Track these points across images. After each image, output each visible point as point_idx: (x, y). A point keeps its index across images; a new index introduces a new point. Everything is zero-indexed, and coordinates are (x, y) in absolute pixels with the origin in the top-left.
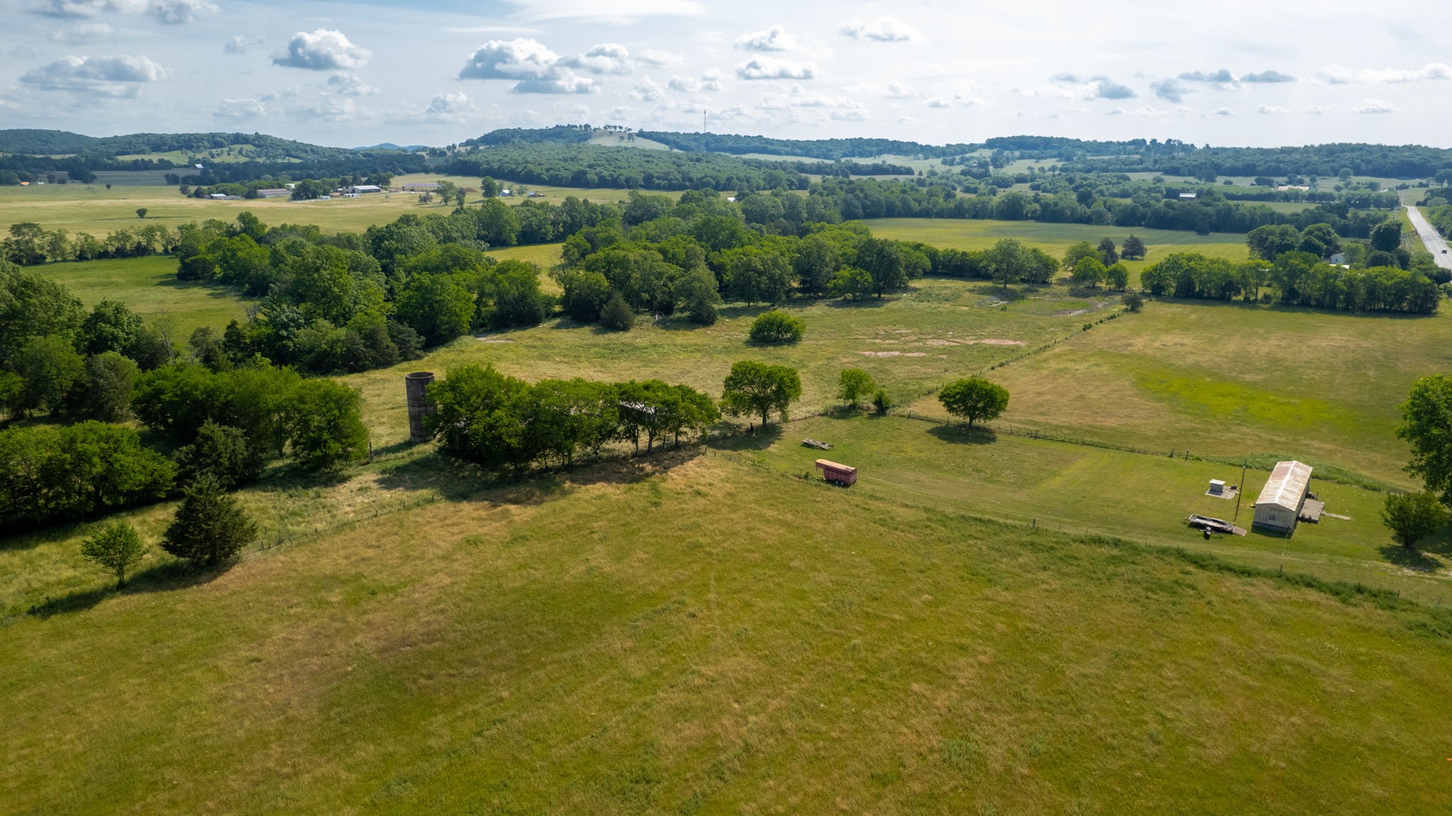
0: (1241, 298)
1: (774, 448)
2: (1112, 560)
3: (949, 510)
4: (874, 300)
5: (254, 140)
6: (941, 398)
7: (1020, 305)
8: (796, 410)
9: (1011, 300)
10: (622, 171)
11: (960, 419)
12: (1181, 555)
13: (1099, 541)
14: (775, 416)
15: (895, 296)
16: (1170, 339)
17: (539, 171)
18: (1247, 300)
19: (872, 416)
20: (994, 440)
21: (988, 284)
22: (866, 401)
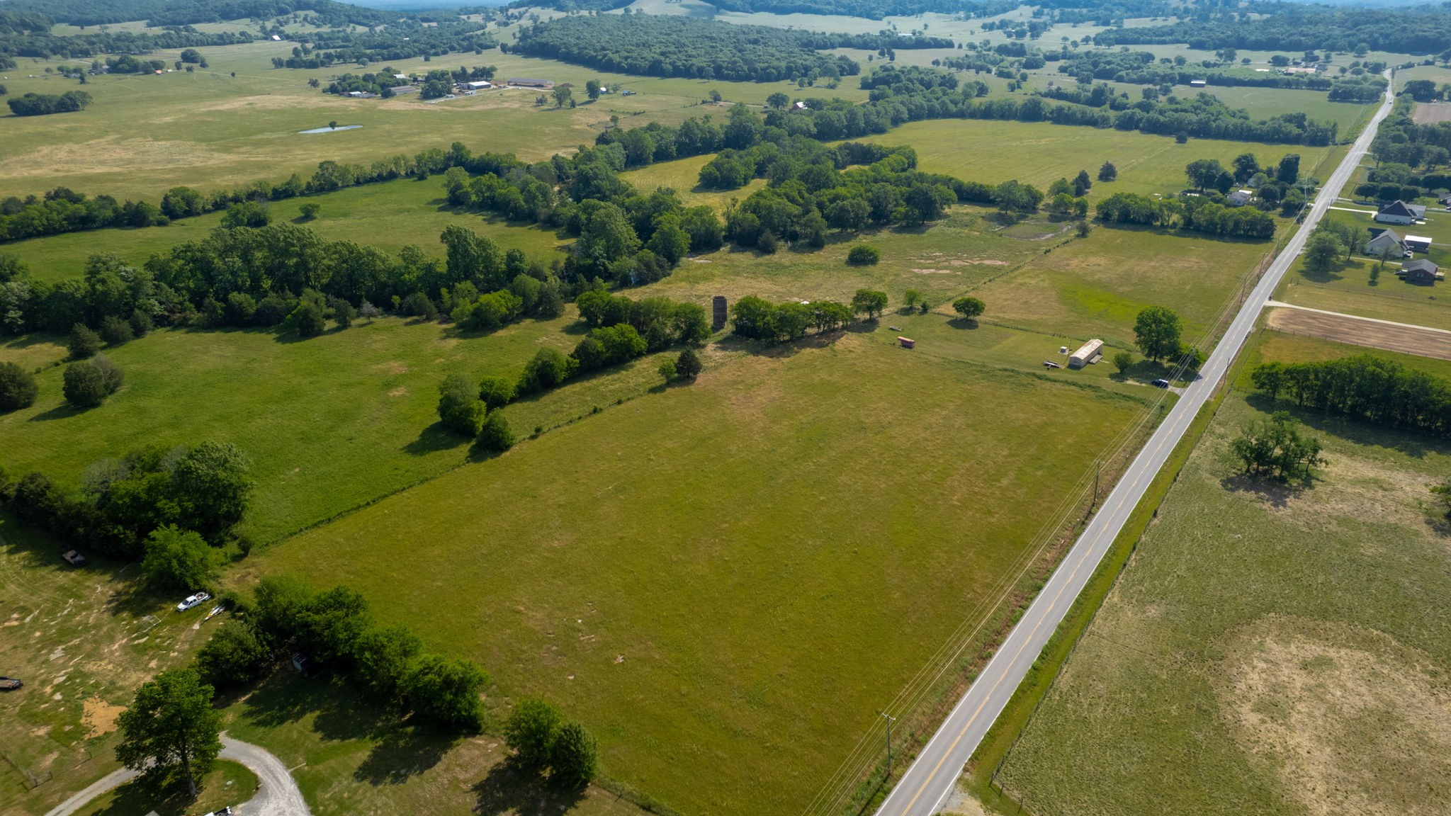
0: (1158, 223)
1: (877, 331)
2: (1009, 376)
3: (952, 359)
4: (920, 225)
5: (315, 5)
6: (954, 306)
7: (1014, 229)
8: (885, 311)
9: (1009, 225)
10: (694, 61)
11: (961, 315)
12: (1034, 375)
13: (1006, 370)
14: (876, 314)
15: (934, 223)
16: (1092, 260)
17: (618, 59)
18: (1162, 225)
19: (921, 314)
20: (977, 327)
21: (994, 210)
22: (918, 306)
